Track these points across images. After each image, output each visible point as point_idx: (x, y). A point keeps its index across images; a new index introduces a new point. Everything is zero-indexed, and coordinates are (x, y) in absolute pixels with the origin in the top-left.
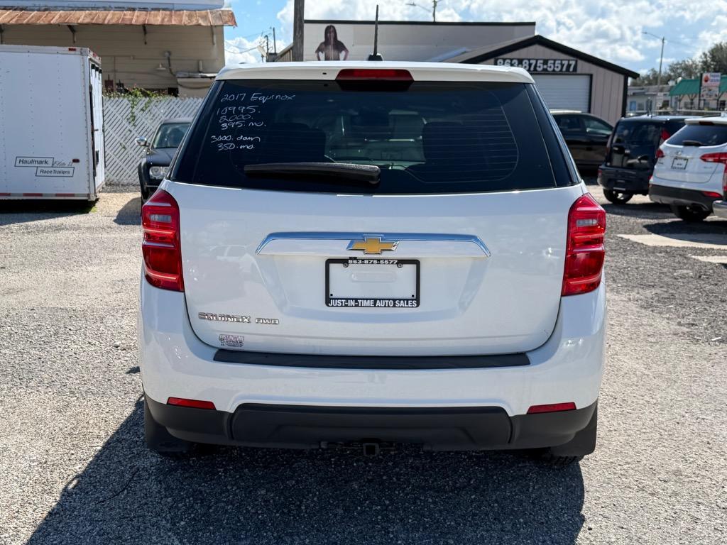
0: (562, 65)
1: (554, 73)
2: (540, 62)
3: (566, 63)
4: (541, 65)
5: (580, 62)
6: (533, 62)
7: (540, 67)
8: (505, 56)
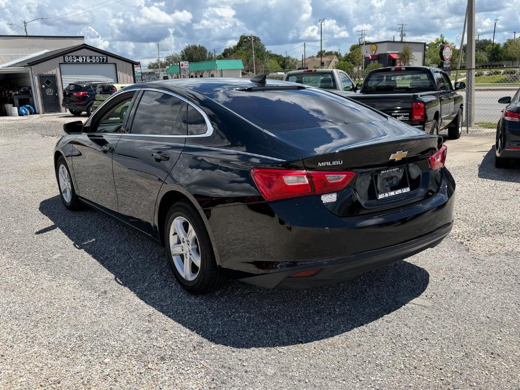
0: (100, 59)
1: (96, 63)
2: (88, 58)
3: (101, 58)
5: (109, 57)
6: (85, 57)
7: (88, 60)
8: (69, 55)
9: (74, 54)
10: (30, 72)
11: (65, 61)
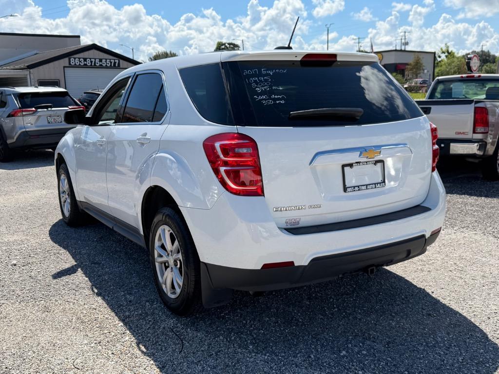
0: (111, 63)
1: (106, 67)
2: (97, 61)
3: (113, 61)
4: (98, 62)
5: (121, 61)
6: (93, 60)
7: (97, 63)
8: (75, 56)
9: (81, 55)
10: (28, 77)
11: (70, 64)
